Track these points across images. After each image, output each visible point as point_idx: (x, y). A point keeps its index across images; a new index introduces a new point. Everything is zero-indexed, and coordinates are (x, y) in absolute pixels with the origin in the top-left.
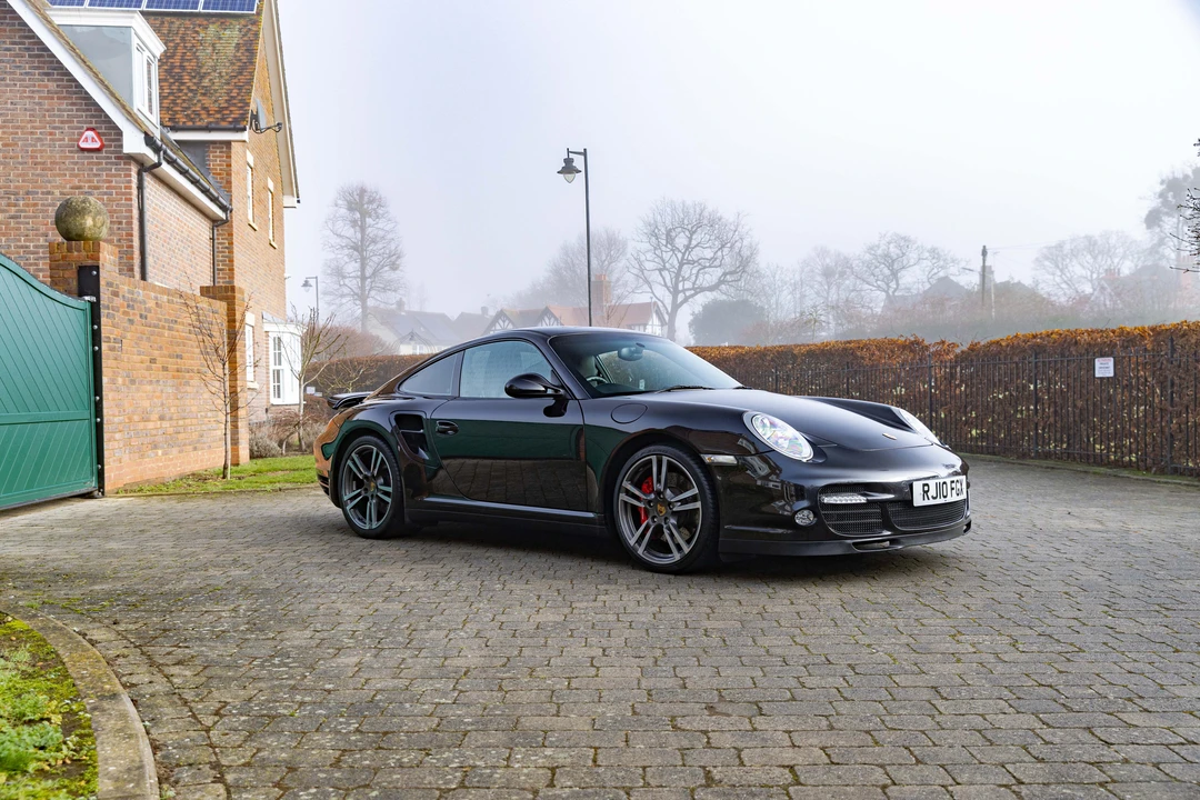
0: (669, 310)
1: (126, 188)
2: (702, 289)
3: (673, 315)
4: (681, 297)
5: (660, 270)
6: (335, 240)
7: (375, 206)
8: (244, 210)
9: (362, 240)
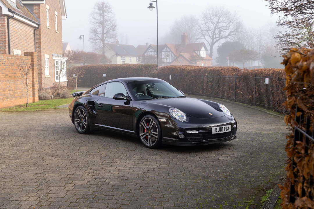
0: (211, 45)
2: (222, 38)
3: (212, 47)
4: (215, 40)
5: (208, 31)
6: (94, 21)
7: (107, 8)
9: (103, 20)
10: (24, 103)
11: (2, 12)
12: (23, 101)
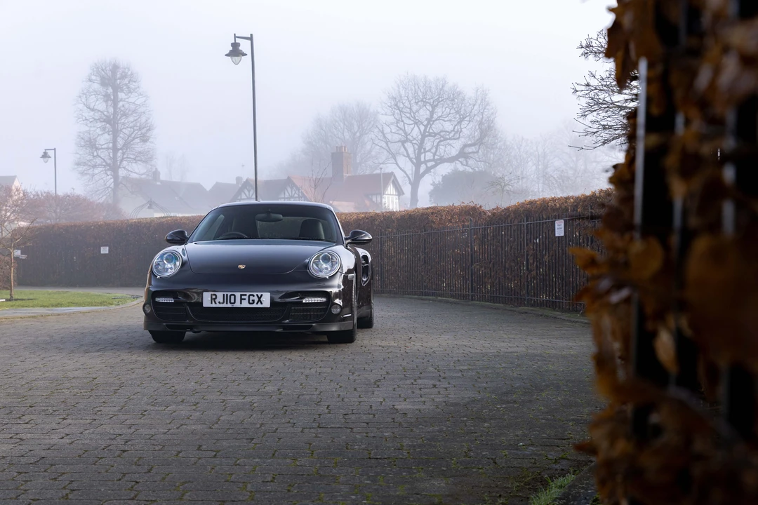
0: (412, 179)
2: (442, 160)
3: (415, 185)
4: (423, 168)
5: (403, 143)
6: (88, 114)
7: (126, 81)
9: (115, 112)
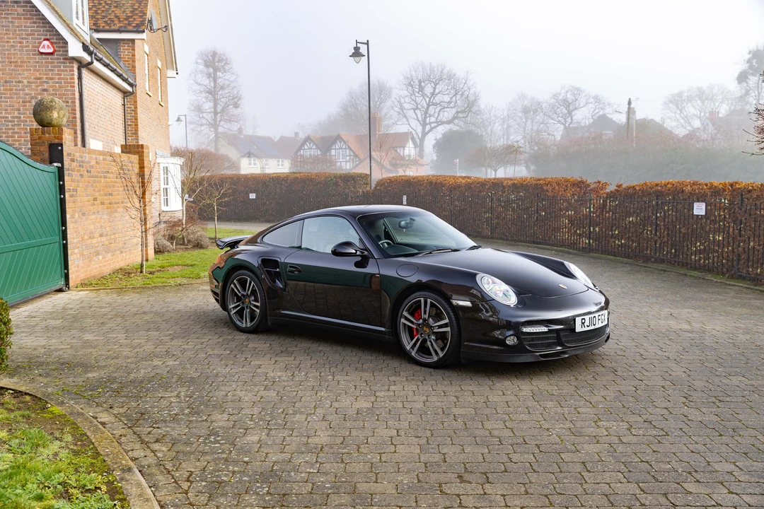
0: (420, 136)
1: (71, 79)
2: (442, 123)
3: (422, 140)
4: (428, 128)
5: (414, 110)
6: (196, 87)
7: (223, 64)
8: (143, 84)
9: (215, 87)
10: (127, 264)
11: (67, 51)
12: (125, 260)
